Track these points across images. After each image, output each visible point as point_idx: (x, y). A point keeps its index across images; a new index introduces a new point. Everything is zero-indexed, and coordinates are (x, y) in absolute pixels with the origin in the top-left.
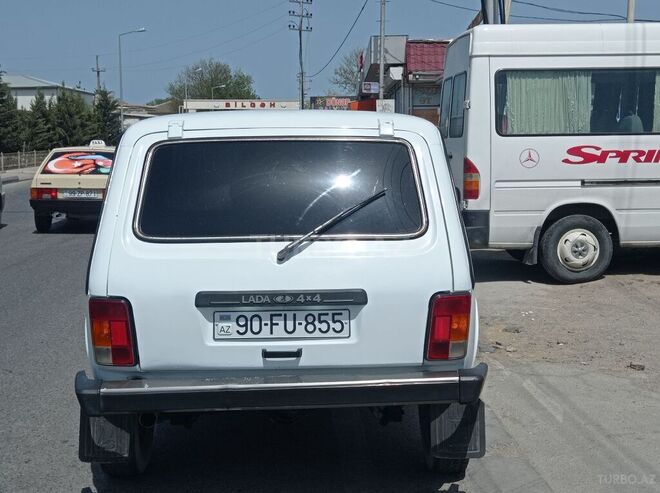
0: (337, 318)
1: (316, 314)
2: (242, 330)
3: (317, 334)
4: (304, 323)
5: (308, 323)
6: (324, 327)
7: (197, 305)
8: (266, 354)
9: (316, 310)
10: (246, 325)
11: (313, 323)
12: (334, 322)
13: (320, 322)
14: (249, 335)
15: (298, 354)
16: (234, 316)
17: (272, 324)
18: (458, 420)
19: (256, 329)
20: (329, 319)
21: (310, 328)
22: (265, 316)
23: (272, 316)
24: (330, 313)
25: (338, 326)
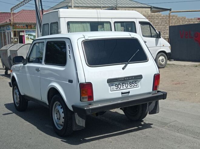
0: (136, 82)
1: (131, 82)
2: (117, 88)
3: (132, 87)
4: (129, 85)
5: (130, 85)
6: (133, 85)
7: (108, 82)
8: (122, 93)
9: (131, 81)
10: (117, 86)
11: (131, 84)
12: (135, 83)
13: (133, 84)
14: (118, 89)
15: (129, 92)
16: (114, 84)
17: (123, 86)
18: (154, 105)
19: (120, 87)
20: (134, 83)
21: (131, 86)
22: (121, 83)
23: (122, 83)
24: (134, 81)
25: (136, 84)
